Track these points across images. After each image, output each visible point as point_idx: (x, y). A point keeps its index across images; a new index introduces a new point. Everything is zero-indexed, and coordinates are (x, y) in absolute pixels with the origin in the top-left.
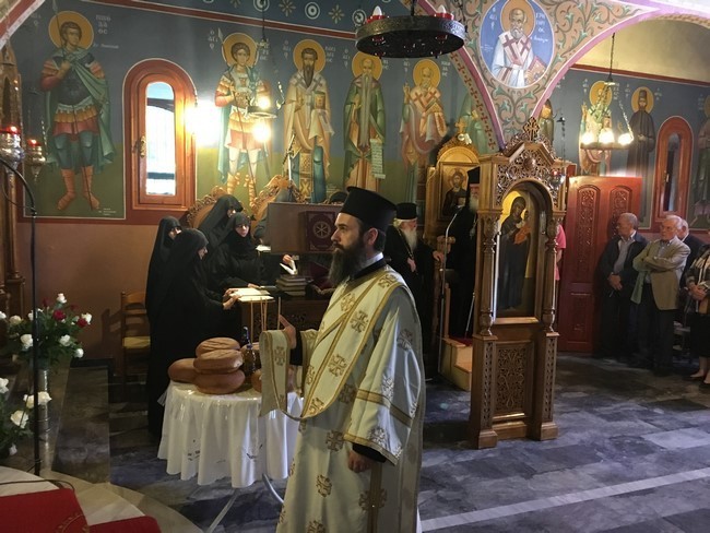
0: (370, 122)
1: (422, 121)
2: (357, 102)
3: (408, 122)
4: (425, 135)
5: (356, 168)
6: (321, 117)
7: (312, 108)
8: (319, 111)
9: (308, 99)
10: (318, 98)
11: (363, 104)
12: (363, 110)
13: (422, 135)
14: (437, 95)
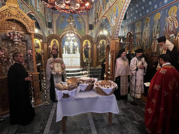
0: (157, 31)
1: (170, 25)
2: (155, 27)
3: (166, 28)
4: (171, 29)
5: (153, 42)
9: (146, 30)
13: (170, 30)
14: (176, 16)
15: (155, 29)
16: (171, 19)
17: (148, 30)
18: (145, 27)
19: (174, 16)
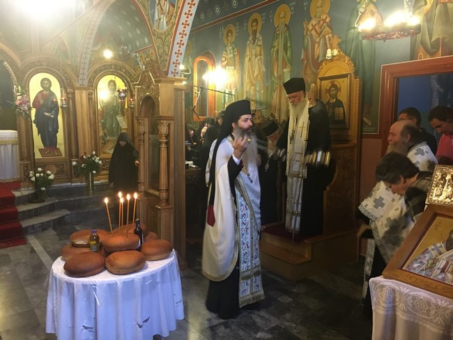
0: (283, 57)
2: (277, 45)
5: (276, 92)
9: (254, 52)
12: (280, 50)
13: (316, 57)
14: (328, 20)
15: (277, 51)
16: (316, 27)
17: (260, 55)
18: (249, 42)
19: (324, 21)
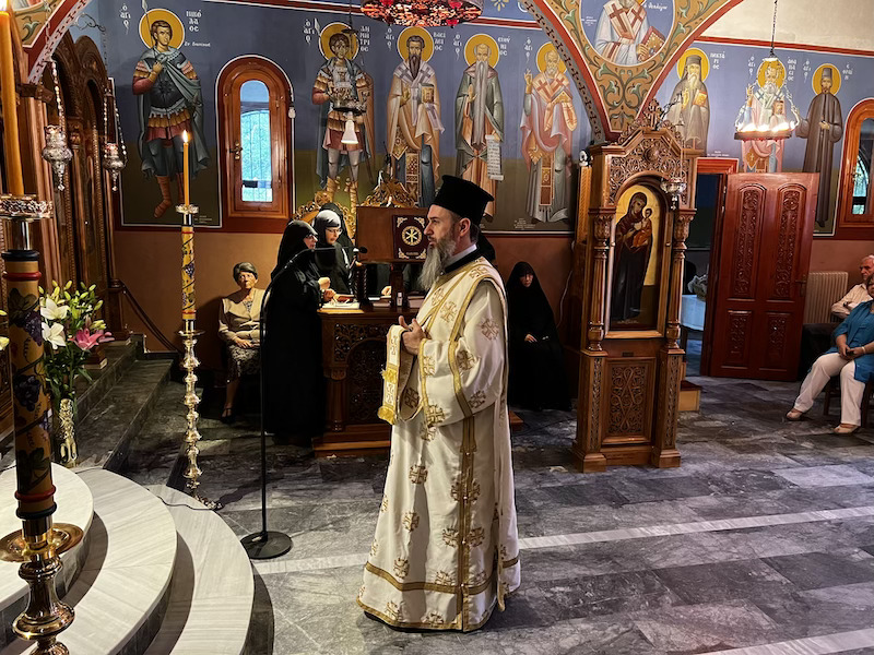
0: (485, 115)
1: (546, 112)
2: (470, 94)
3: (530, 116)
5: (469, 170)
6: (429, 113)
7: (419, 102)
8: (427, 105)
9: (414, 93)
10: (426, 91)
11: (478, 95)
12: (477, 103)
13: (546, 129)
15: (472, 104)
16: (547, 88)
17: (432, 102)
